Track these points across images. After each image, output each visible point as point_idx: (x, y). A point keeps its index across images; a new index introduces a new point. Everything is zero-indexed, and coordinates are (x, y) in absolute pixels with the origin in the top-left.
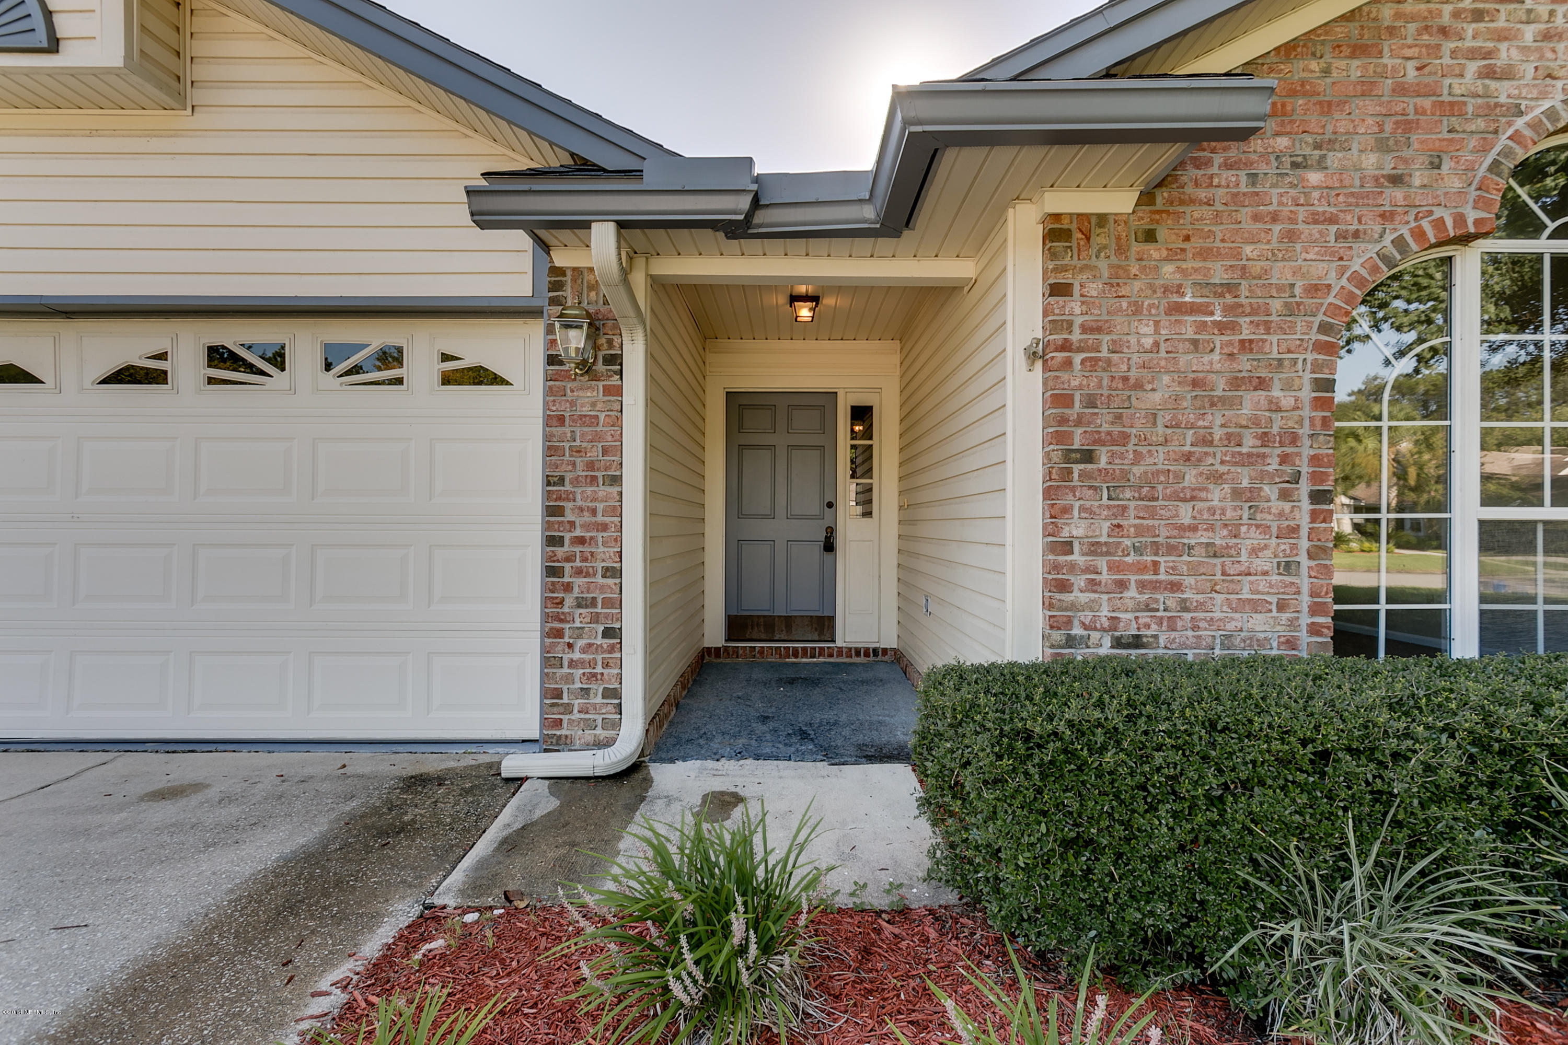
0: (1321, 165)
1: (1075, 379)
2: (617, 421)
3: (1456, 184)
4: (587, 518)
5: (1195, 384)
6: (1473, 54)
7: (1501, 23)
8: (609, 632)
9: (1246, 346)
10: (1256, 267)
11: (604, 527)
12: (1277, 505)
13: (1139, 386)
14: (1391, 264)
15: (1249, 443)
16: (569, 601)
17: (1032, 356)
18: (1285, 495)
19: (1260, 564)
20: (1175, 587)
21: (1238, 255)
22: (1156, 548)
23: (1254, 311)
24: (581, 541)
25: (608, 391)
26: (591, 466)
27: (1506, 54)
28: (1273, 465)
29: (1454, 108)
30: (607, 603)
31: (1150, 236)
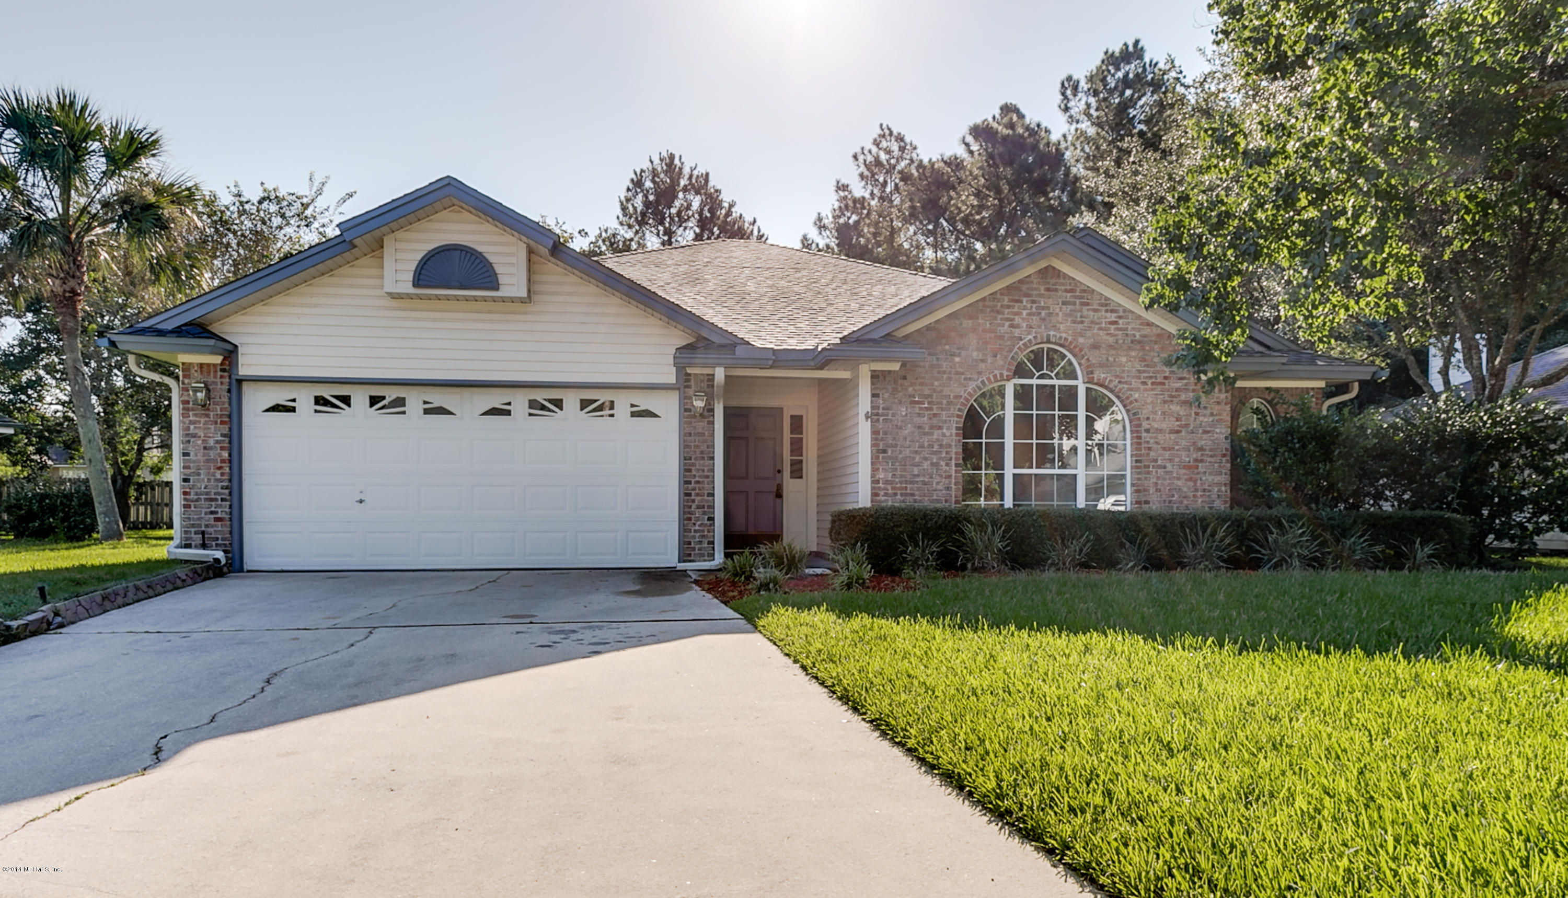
0: (959, 355)
1: (880, 426)
2: (712, 435)
3: (1001, 363)
4: (701, 473)
5: (919, 427)
6: (1008, 319)
7: (1016, 310)
8: (709, 519)
9: (935, 415)
10: (938, 389)
11: (707, 477)
12: (945, 468)
13: (901, 428)
14: (980, 389)
15: (936, 448)
16: (694, 506)
17: (867, 417)
18: (947, 465)
19: (940, 487)
20: (913, 495)
21: (932, 384)
22: (906, 482)
23: (938, 403)
24: (698, 482)
25: (709, 423)
26: (702, 452)
27: (1018, 320)
28: (944, 455)
29: (1001, 337)
30: (709, 507)
31: (905, 378)
